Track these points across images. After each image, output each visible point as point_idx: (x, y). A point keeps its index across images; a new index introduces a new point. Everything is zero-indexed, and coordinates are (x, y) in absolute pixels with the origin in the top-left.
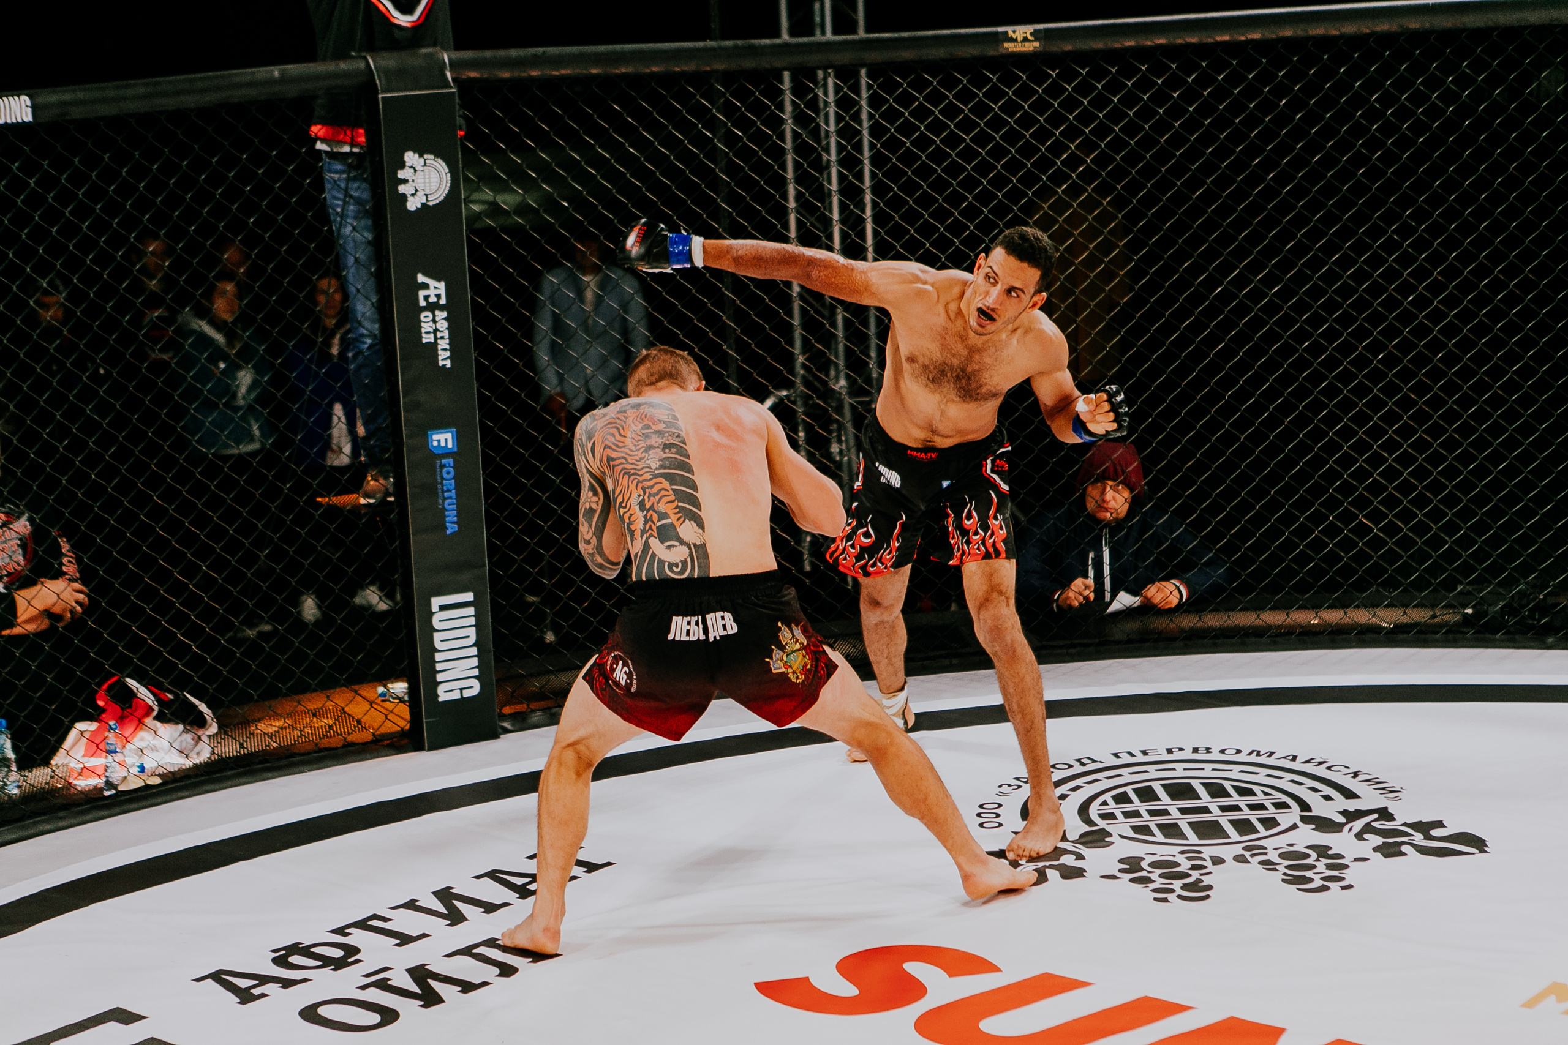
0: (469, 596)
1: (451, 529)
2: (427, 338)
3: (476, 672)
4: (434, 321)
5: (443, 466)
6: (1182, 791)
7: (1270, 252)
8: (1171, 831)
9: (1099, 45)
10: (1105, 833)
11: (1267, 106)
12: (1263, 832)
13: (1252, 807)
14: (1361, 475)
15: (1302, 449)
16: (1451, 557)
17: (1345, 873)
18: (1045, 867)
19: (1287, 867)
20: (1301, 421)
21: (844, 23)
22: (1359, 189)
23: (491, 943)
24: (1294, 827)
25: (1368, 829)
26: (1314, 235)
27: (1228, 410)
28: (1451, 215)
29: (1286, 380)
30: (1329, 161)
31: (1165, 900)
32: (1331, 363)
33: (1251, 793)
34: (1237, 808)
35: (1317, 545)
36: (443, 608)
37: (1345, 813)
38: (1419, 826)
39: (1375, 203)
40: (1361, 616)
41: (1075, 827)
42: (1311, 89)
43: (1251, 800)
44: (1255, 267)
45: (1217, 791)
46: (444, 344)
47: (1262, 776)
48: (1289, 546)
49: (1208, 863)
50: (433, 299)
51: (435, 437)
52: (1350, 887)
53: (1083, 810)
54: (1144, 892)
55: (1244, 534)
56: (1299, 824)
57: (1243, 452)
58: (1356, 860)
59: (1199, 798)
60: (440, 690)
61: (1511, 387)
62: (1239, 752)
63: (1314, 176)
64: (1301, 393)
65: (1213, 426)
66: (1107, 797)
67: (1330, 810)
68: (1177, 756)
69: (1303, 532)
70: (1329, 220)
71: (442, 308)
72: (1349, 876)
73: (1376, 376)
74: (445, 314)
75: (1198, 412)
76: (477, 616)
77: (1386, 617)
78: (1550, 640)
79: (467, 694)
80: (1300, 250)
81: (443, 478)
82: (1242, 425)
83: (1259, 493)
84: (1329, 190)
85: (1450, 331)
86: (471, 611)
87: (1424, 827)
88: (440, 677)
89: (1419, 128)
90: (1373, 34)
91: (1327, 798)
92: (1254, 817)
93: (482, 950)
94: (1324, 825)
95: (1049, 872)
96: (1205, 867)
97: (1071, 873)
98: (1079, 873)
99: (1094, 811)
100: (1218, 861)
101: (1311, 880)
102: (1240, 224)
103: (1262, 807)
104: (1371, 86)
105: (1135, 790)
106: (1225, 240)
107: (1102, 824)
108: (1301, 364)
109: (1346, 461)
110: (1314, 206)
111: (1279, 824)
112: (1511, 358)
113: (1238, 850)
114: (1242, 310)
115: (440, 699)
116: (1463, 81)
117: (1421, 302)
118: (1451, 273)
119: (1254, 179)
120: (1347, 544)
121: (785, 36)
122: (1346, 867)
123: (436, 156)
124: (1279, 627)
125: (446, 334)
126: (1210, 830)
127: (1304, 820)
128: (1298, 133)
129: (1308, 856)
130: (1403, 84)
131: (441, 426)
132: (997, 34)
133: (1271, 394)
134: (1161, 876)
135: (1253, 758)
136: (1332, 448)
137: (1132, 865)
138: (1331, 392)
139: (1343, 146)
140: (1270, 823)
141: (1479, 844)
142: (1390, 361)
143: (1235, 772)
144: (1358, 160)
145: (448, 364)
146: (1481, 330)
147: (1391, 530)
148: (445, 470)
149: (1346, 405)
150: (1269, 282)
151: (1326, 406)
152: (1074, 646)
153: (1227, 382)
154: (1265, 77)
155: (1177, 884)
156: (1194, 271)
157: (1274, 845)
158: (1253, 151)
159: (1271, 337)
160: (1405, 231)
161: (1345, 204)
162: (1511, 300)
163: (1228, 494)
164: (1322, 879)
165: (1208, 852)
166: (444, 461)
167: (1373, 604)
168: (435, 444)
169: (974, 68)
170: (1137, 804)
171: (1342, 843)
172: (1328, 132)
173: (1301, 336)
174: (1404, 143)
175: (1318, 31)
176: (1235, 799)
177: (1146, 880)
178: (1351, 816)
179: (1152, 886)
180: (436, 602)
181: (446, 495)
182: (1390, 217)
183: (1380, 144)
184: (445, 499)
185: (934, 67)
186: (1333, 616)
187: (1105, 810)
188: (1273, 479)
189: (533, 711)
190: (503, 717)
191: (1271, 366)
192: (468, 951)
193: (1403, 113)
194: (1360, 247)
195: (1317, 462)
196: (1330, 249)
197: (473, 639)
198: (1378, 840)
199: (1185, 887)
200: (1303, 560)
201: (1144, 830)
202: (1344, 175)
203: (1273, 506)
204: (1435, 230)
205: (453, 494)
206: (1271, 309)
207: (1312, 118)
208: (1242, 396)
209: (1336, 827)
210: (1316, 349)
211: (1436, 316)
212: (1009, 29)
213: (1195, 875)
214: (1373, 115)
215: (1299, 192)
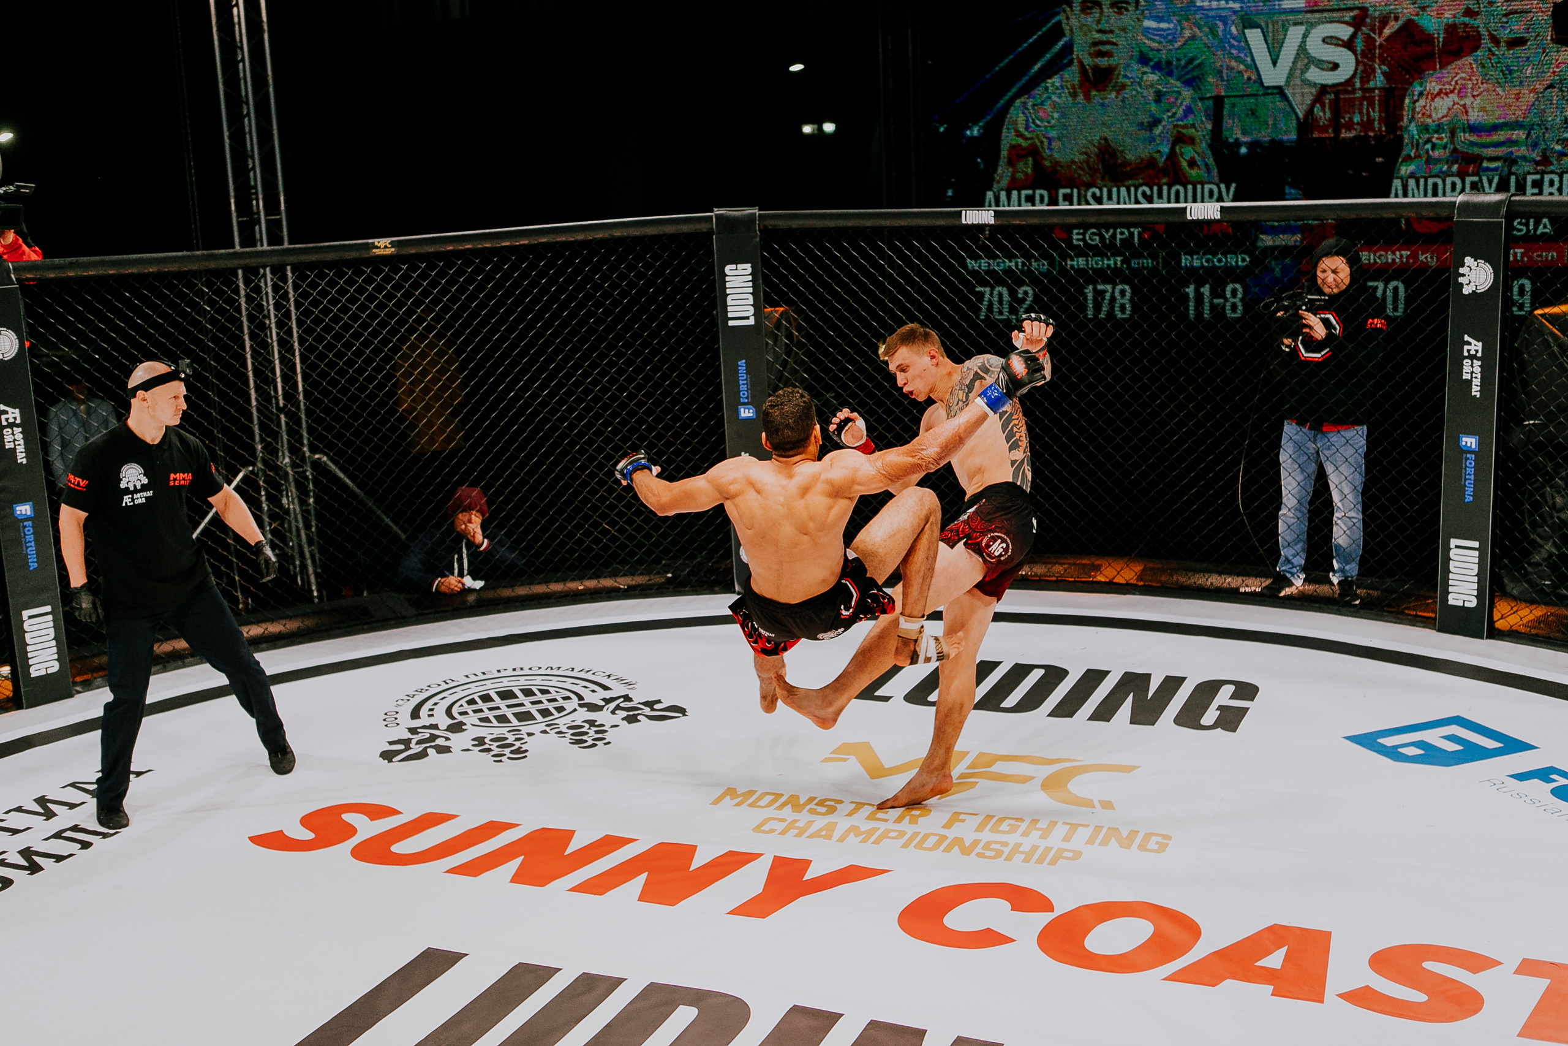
0: (48, 608)
1: (34, 566)
2: (9, 446)
3: (56, 656)
4: (13, 434)
5: (25, 527)
6: (506, 695)
7: (541, 370)
8: (502, 719)
9: (431, 249)
10: (462, 724)
11: (534, 283)
12: (556, 715)
13: (550, 701)
14: (602, 499)
15: (567, 486)
16: (657, 544)
17: (605, 735)
18: (426, 748)
19: (572, 735)
20: (565, 470)
21: (274, 238)
22: (591, 331)
23: (75, 828)
24: (575, 710)
25: (618, 707)
26: (567, 359)
27: (522, 465)
28: (645, 344)
29: (556, 445)
30: (572, 316)
31: (501, 761)
32: (581, 435)
33: (548, 692)
34: (540, 702)
35: (580, 542)
36: (30, 617)
37: (604, 700)
38: (646, 704)
39: (601, 340)
40: (607, 582)
41: (444, 722)
42: (560, 272)
43: (549, 696)
44: (533, 380)
45: (528, 693)
46: (21, 449)
47: (554, 681)
48: (563, 544)
49: (525, 736)
50: (11, 420)
51: (18, 508)
52: (609, 743)
53: (449, 712)
54: (487, 757)
55: (536, 539)
56: (578, 708)
57: (533, 490)
58: (612, 727)
59: (516, 697)
60: (32, 670)
61: (685, 443)
62: (540, 668)
63: (564, 324)
64: (565, 453)
65: (514, 475)
66: (463, 702)
67: (596, 698)
68: (503, 674)
69: (571, 535)
70: (575, 350)
71: (18, 426)
72: (608, 737)
73: (608, 441)
74: (20, 429)
75: (504, 468)
76: (54, 621)
77: (623, 582)
78: (717, 589)
79: (50, 671)
80: (558, 369)
81: (25, 534)
82: (530, 474)
83: (544, 513)
84: (573, 332)
85: (649, 413)
86: (50, 617)
87: (650, 704)
88: (31, 662)
89: (624, 294)
90: (594, 239)
91: (593, 691)
92: (551, 707)
93: (68, 834)
94: (593, 708)
95: (429, 751)
96: (523, 739)
97: (444, 750)
98: (446, 750)
99: (455, 711)
100: (530, 734)
101: (586, 741)
102: (521, 355)
103: (555, 700)
104: (594, 270)
105: (481, 697)
106: (514, 364)
107: (460, 718)
108: (563, 436)
109: (593, 492)
110: (565, 342)
111: (565, 709)
112: (685, 427)
113: (543, 727)
114: (526, 405)
115: (32, 676)
116: (648, 266)
117: (631, 397)
118: (647, 378)
119: (529, 327)
120: (597, 541)
121: (238, 248)
122: (606, 731)
123: (8, 328)
124: (560, 592)
125: (22, 442)
126: (524, 717)
127: (581, 705)
128: (553, 299)
129: (583, 727)
130: (613, 268)
131: (22, 501)
132: (368, 244)
133: (547, 455)
134: (498, 747)
135: (549, 672)
136: (585, 484)
137: (480, 741)
138: (582, 451)
139: (580, 306)
140: (560, 709)
141: (682, 711)
142: (615, 432)
143: (539, 681)
144: (590, 314)
145: (24, 461)
146: (666, 411)
147: (622, 530)
148: (27, 529)
149: (591, 459)
150: (542, 387)
151: (579, 460)
152: (437, 612)
153: (520, 449)
154: (532, 266)
155: (507, 751)
156: (498, 383)
157: (563, 722)
158: (527, 310)
159: (545, 421)
160: (619, 355)
161: (583, 341)
162: (682, 393)
163: (526, 515)
164: (593, 740)
165: (525, 730)
166: (25, 523)
167: (614, 574)
168: (18, 513)
169: (357, 265)
170: (481, 705)
171: (602, 717)
172: (571, 298)
173: (562, 419)
174: (616, 303)
175: (562, 238)
176: (539, 696)
177: (489, 750)
178: (608, 701)
179: (492, 753)
180: (25, 614)
181: (28, 545)
182: (610, 347)
183: (601, 305)
184: (27, 548)
185: (330, 265)
186: (591, 584)
187: (462, 710)
188: (551, 505)
189: (95, 678)
190: (75, 683)
191: (546, 438)
192: (58, 835)
193: (614, 286)
194: (594, 366)
195: (577, 493)
196: (576, 367)
197: (52, 635)
198: (624, 714)
199: (512, 752)
200: (572, 551)
201: (486, 720)
202: (582, 323)
203: (553, 520)
204: (637, 354)
205: (33, 544)
206: (544, 404)
207: (561, 290)
208: (529, 457)
209: (600, 708)
210: (572, 427)
211: (640, 404)
212: (376, 241)
213: (518, 744)
214: (597, 287)
215: (555, 334)
